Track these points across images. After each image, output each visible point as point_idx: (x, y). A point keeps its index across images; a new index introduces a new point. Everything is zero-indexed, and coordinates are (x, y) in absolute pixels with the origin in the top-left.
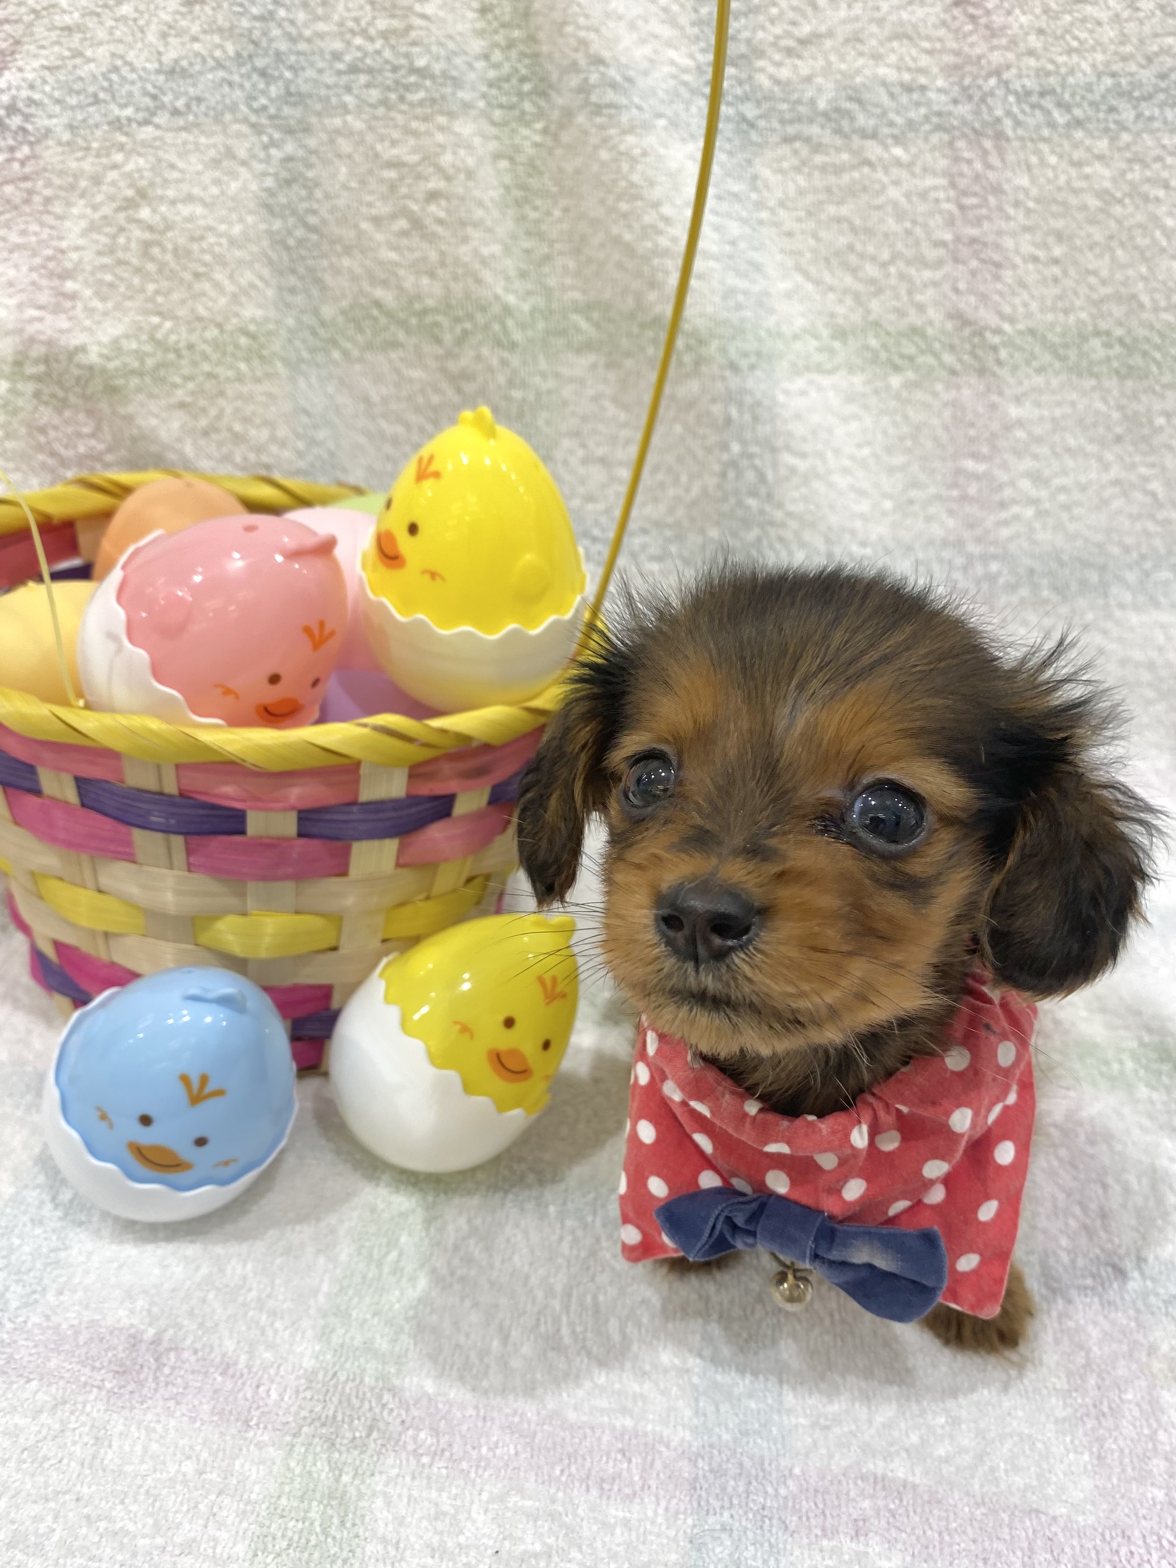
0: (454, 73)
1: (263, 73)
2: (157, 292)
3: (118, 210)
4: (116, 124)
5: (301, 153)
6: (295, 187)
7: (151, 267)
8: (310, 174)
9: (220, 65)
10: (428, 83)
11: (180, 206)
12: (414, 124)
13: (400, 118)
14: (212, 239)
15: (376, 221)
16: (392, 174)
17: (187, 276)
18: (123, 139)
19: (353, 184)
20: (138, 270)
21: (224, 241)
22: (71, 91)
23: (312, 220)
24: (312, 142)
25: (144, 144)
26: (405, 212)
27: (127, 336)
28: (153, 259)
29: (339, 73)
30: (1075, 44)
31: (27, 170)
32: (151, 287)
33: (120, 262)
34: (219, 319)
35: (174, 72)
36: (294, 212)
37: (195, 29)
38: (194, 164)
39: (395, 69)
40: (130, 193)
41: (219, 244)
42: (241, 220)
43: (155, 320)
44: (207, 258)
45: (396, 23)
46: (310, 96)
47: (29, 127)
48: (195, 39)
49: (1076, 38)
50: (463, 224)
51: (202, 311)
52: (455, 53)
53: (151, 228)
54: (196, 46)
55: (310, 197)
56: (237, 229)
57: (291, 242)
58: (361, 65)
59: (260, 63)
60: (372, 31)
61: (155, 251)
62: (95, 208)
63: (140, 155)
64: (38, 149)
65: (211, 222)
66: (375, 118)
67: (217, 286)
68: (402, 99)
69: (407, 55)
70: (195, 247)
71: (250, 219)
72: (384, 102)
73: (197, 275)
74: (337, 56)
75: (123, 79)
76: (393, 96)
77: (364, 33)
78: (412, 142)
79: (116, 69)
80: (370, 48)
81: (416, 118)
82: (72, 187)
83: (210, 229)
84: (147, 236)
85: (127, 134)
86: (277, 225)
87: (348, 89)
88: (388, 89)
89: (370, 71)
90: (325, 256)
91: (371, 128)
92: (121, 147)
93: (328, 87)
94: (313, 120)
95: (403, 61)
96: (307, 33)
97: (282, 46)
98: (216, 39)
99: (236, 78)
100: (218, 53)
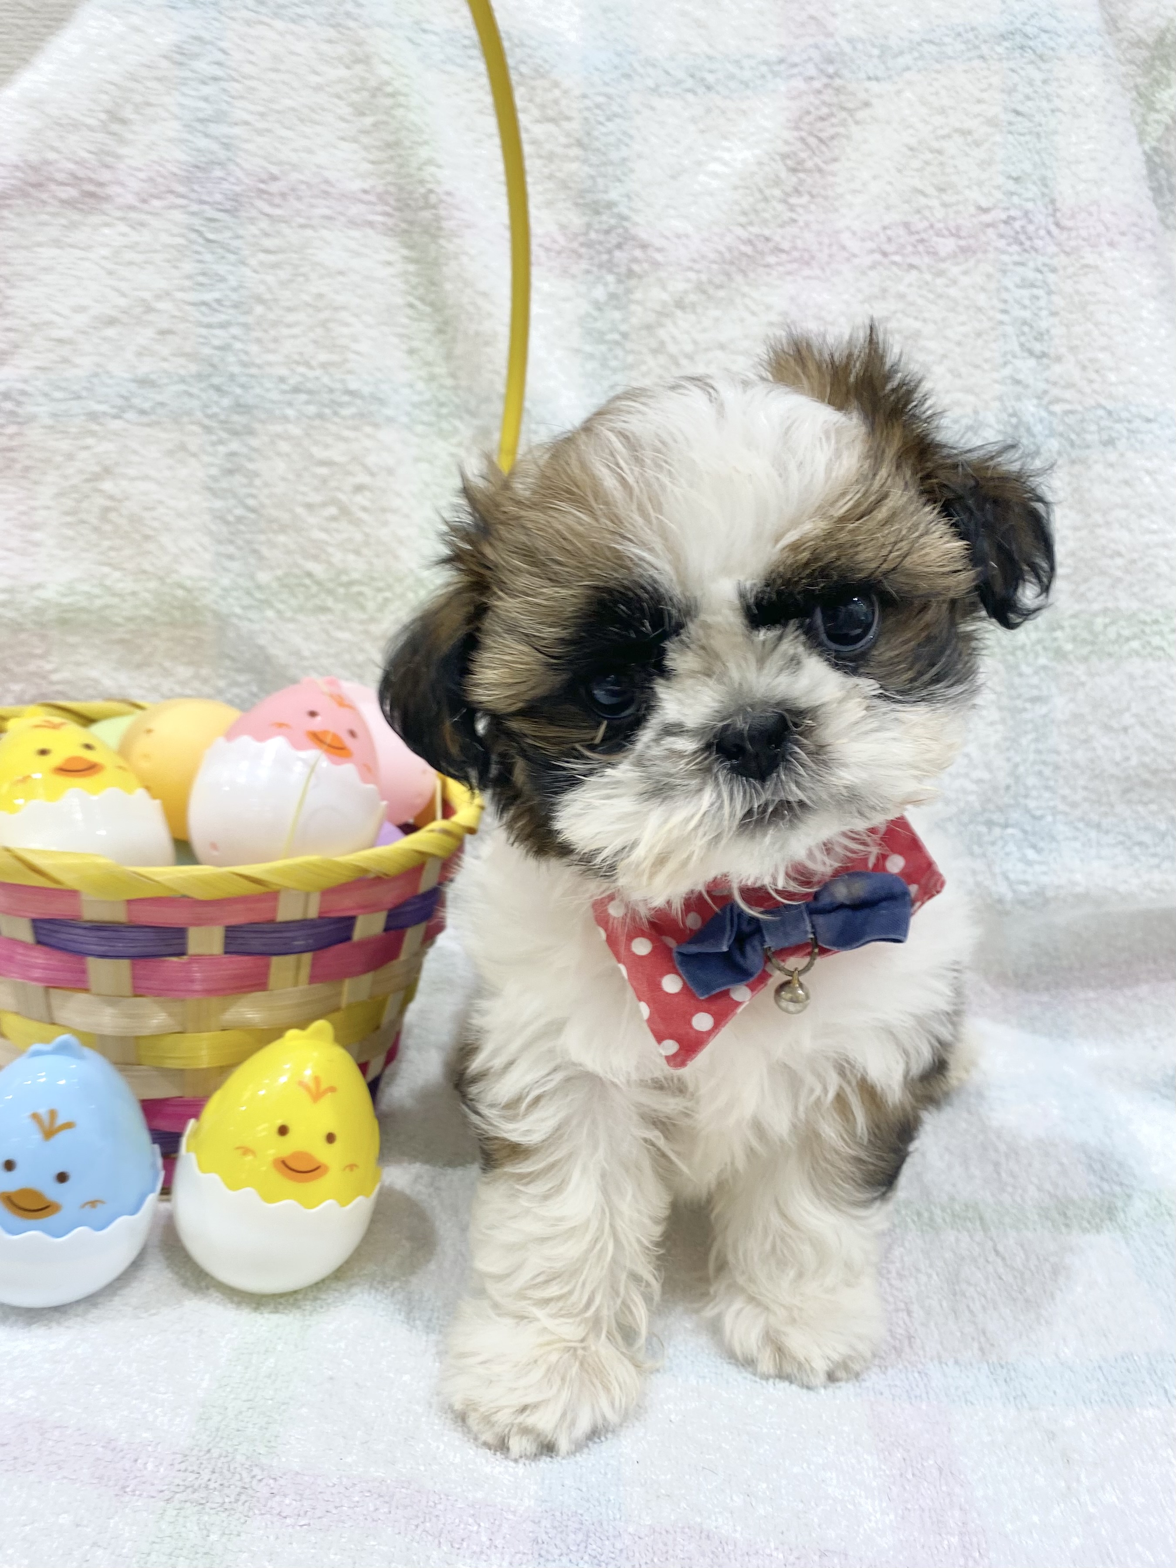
0: (381, 395)
4: (93, 416)
5: (244, 450)
6: (237, 476)
8: (251, 466)
9: (183, 380)
10: (358, 402)
11: (138, 483)
12: (346, 433)
13: (333, 428)
14: (161, 510)
15: (309, 507)
16: (324, 471)
17: (137, 537)
18: (97, 428)
19: (291, 476)
20: (96, 529)
21: (172, 514)
22: (57, 388)
23: (251, 502)
25: (114, 433)
26: (334, 501)
27: (81, 580)
28: (110, 522)
31: (14, 443)
32: (106, 544)
33: (82, 522)
34: (161, 573)
35: (144, 382)
36: (235, 496)
37: (166, 352)
38: (154, 452)
40: (97, 469)
41: (168, 515)
42: (187, 498)
43: (106, 570)
44: (157, 524)
45: (335, 358)
46: (256, 407)
47: (20, 411)
48: (165, 360)
50: (384, 510)
51: (147, 566)
52: (382, 381)
53: (111, 497)
54: (165, 365)
56: (182, 506)
58: (302, 387)
59: (216, 380)
60: (314, 363)
62: (66, 478)
63: (109, 440)
64: (25, 428)
65: (162, 497)
66: (312, 427)
68: (336, 413)
69: (342, 381)
71: (194, 498)
72: (320, 416)
76: (327, 411)
79: (97, 375)
80: (311, 374)
81: (347, 428)
83: (162, 502)
85: (100, 424)
86: (219, 504)
89: (310, 392)
90: (262, 532)
91: (308, 435)
92: (94, 434)
93: (273, 402)
94: (258, 426)
95: (338, 385)
97: (236, 369)
98: (182, 361)
99: (194, 391)
100: (182, 372)
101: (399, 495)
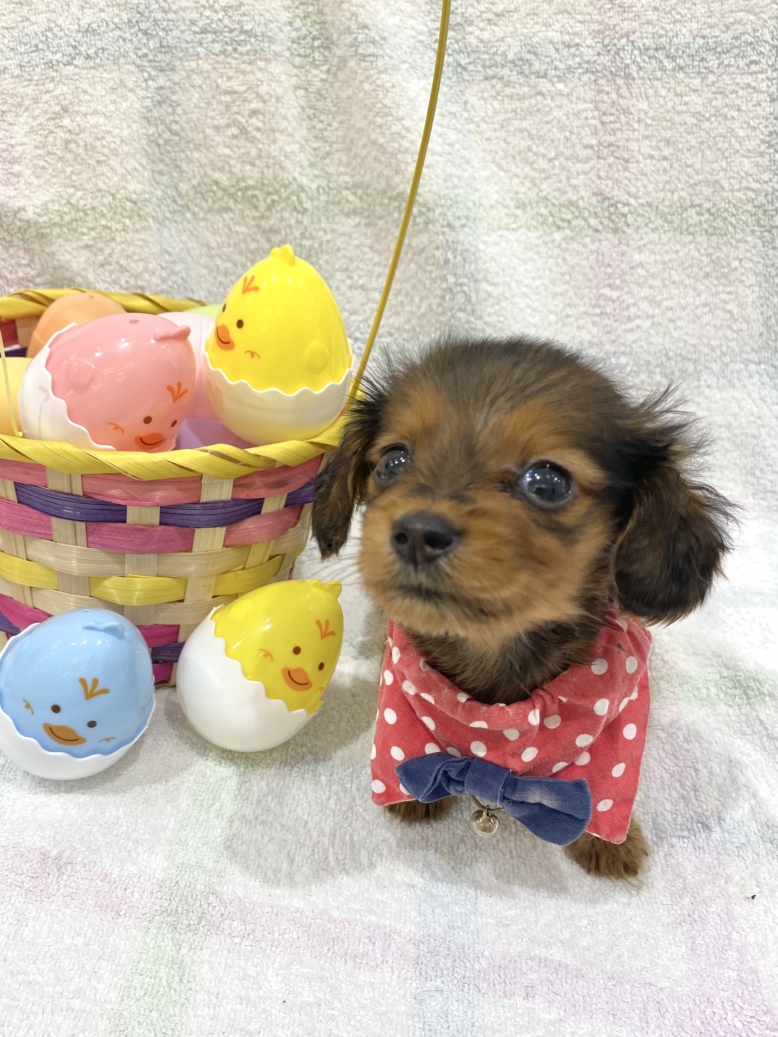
0: (270, 34)
1: (145, 33)
2: (73, 173)
3: (49, 119)
4: (50, 64)
5: (169, 84)
6: (164, 106)
7: (69, 157)
8: (174, 98)
9: (117, 27)
10: (253, 40)
11: (89, 117)
12: (243, 66)
13: (234, 63)
14: (109, 139)
15: (217, 128)
16: (228, 98)
17: (93, 162)
18: (54, 74)
19: (202, 105)
20: (61, 159)
21: (117, 140)
22: (21, 43)
23: (175, 127)
24: (176, 78)
25: (67, 77)
26: (235, 123)
27: (52, 201)
28: (70, 151)
29: (195, 33)
30: (678, 17)
32: (69, 170)
33: (49, 153)
34: (113, 190)
35: (87, 31)
36: (163, 122)
38: (100, 90)
39: (231, 31)
41: (115, 142)
42: (129, 127)
43: (71, 191)
44: (106, 151)
46: (176, 48)
48: (102, 10)
49: (680, 13)
50: (274, 131)
51: (101, 185)
52: (270, 21)
53: (70, 132)
54: (103, 15)
55: (173, 112)
56: (126, 133)
57: (161, 142)
58: (209, 29)
59: (143, 26)
60: (217, 7)
61: (73, 146)
62: (34, 118)
63: (65, 84)
65: (109, 128)
66: (218, 62)
67: (112, 169)
68: (235, 50)
69: (239, 22)
70: (98, 144)
71: (134, 127)
72: (224, 52)
73: (99, 162)
74: (194, 22)
75: (55, 35)
76: (230, 48)
77: (212, 8)
78: (241, 78)
79: (50, 29)
80: (215, 17)
81: (244, 62)
82: (20, 105)
83: (108, 132)
84: (68, 136)
85: (56, 71)
86: (151, 130)
87: (200, 43)
88: (226, 43)
89: (215, 32)
90: (183, 151)
91: (214, 69)
92: (53, 79)
93: (187, 42)
94: (178, 63)
95: (237, 26)
96: (175, 7)
97: (158, 15)
98: (115, 10)
99: (127, 35)
100: (117, 20)
101: (284, 117)
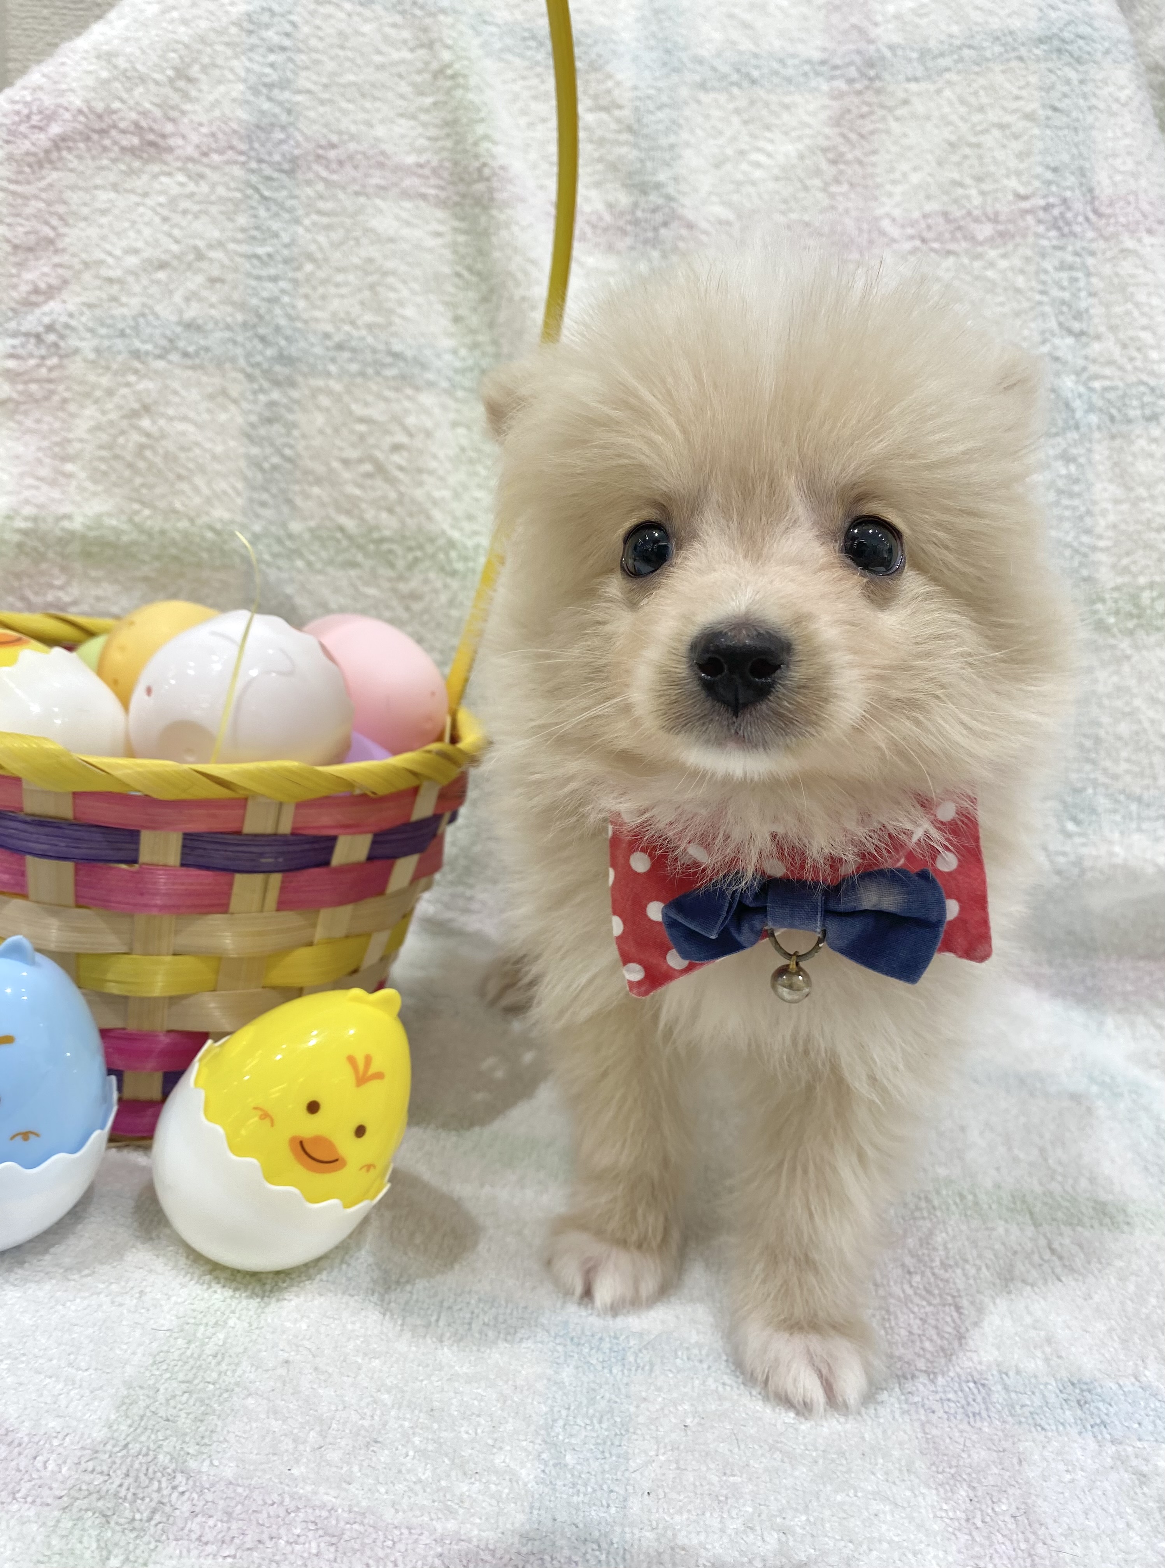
0: (424, 359)
1: (263, 339)
2: (143, 485)
3: (124, 417)
5: (284, 400)
6: (276, 425)
7: (142, 465)
8: (290, 417)
9: (228, 327)
10: (401, 364)
14: (197, 451)
16: (361, 429)
17: (171, 476)
19: (329, 431)
20: (130, 466)
21: (208, 456)
22: (103, 324)
23: (288, 452)
24: (295, 394)
25: (156, 372)
26: (371, 459)
27: (110, 515)
28: (145, 459)
29: (328, 349)
31: (54, 375)
32: (138, 481)
33: (117, 457)
34: (192, 513)
35: (191, 326)
36: (272, 444)
37: (214, 299)
38: (194, 394)
40: (136, 406)
43: (136, 506)
44: (191, 465)
45: (381, 320)
47: (62, 344)
48: (212, 306)
51: (178, 505)
52: (426, 346)
53: (148, 435)
54: (213, 312)
55: (288, 434)
56: (219, 449)
57: (266, 466)
59: (262, 331)
61: (148, 453)
62: (104, 413)
63: (150, 380)
64: (66, 361)
67: (196, 489)
69: (387, 343)
70: (182, 455)
71: (232, 443)
72: (363, 374)
73: (180, 477)
74: (327, 336)
75: (148, 324)
77: (353, 323)
78: (382, 405)
79: (143, 315)
82: (88, 395)
84: (143, 440)
86: (255, 451)
87: (333, 360)
89: (354, 350)
90: (297, 482)
91: (349, 391)
92: (136, 372)
93: (317, 357)
94: (300, 378)
95: (383, 347)
96: (305, 316)
97: (283, 322)
98: (229, 309)
99: (240, 339)
100: (229, 319)
101: (435, 457)
